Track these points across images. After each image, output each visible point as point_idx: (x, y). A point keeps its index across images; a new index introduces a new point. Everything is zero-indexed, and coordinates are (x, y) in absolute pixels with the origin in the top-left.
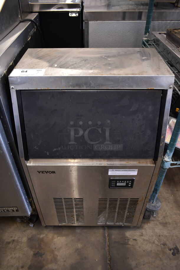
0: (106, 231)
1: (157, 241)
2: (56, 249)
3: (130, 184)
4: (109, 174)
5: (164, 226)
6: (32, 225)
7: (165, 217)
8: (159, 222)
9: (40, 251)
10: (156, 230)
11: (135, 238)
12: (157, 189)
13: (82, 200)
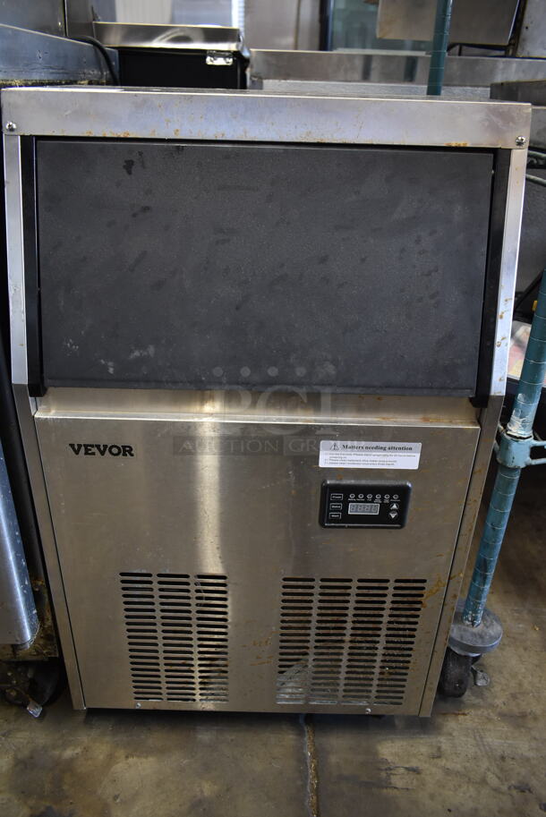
0: (307, 739)
1: (494, 777)
2: (118, 801)
3: (395, 506)
4: (322, 464)
5: (518, 726)
6: (35, 711)
7: (518, 696)
8: (498, 710)
9: (54, 807)
10: (490, 740)
11: (414, 764)
12: (487, 558)
13: (224, 585)
